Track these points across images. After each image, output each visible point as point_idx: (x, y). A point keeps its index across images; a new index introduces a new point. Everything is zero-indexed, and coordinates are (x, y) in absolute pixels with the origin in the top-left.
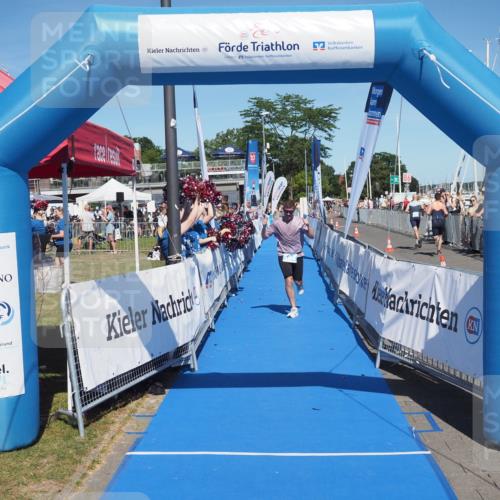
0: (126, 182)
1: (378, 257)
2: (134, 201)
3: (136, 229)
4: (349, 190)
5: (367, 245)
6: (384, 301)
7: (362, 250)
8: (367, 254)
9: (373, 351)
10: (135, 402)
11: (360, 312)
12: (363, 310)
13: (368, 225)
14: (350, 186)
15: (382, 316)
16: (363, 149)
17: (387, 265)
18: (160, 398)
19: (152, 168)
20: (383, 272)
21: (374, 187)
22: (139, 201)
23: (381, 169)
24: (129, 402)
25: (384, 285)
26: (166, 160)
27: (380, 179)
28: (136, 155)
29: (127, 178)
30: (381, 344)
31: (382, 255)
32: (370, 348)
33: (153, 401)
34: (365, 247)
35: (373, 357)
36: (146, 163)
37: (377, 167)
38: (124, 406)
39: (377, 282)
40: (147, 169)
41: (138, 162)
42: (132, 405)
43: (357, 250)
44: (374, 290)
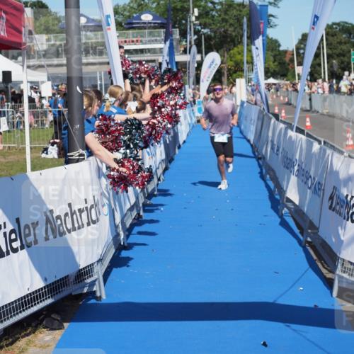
0: (14, 58)
1: (336, 155)
2: (25, 82)
3: (27, 119)
4: (298, 70)
5: (322, 140)
6: (344, 211)
7: (316, 147)
8: (322, 151)
9: (329, 275)
10: (26, 339)
11: (312, 226)
12: (316, 222)
13: (323, 114)
14: (300, 64)
15: (341, 232)
16: (316, 17)
17: (348, 166)
18: (58, 334)
19: (48, 40)
20: (342, 175)
21: (331, 66)
22: (31, 82)
23: (340, 43)
24: (18, 338)
25: (344, 192)
26: (65, 30)
27: (338, 55)
28: (26, 23)
29: (15, 52)
30: (339, 266)
31: (342, 153)
32: (324, 271)
33: (48, 338)
34: (320, 142)
35: (329, 283)
36: (41, 33)
37: (335, 40)
38: (12, 344)
39: (335, 188)
40: (41, 42)
41: (30, 33)
42: (22, 343)
43: (310, 146)
44: (331, 198)
